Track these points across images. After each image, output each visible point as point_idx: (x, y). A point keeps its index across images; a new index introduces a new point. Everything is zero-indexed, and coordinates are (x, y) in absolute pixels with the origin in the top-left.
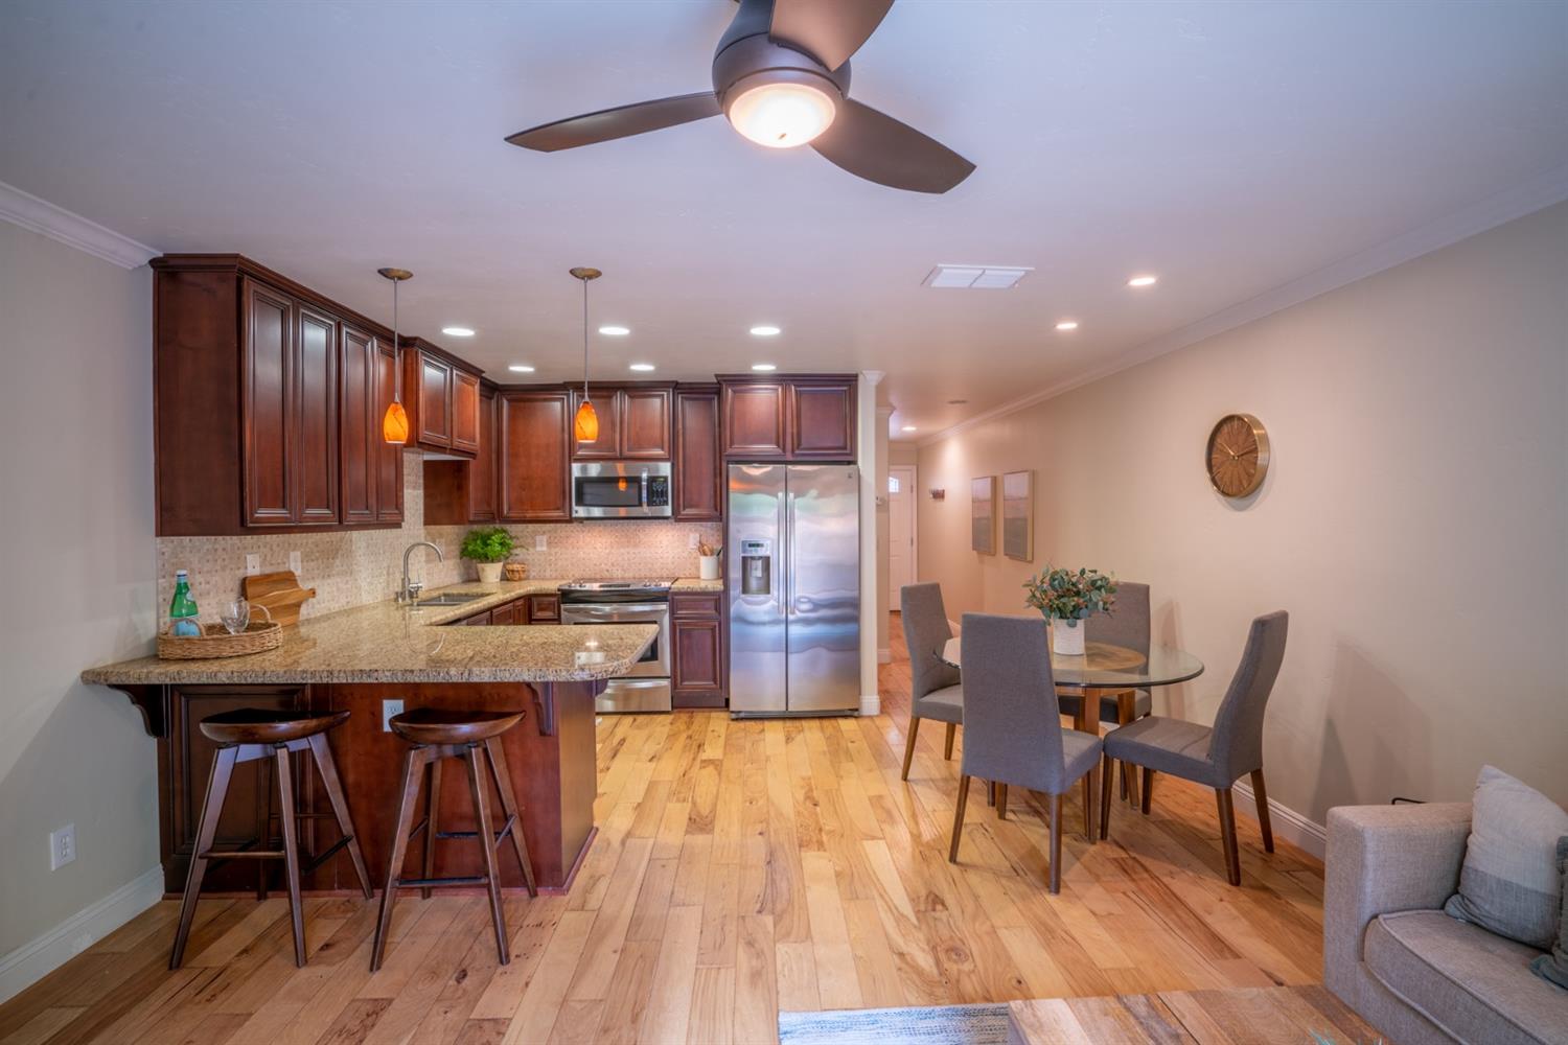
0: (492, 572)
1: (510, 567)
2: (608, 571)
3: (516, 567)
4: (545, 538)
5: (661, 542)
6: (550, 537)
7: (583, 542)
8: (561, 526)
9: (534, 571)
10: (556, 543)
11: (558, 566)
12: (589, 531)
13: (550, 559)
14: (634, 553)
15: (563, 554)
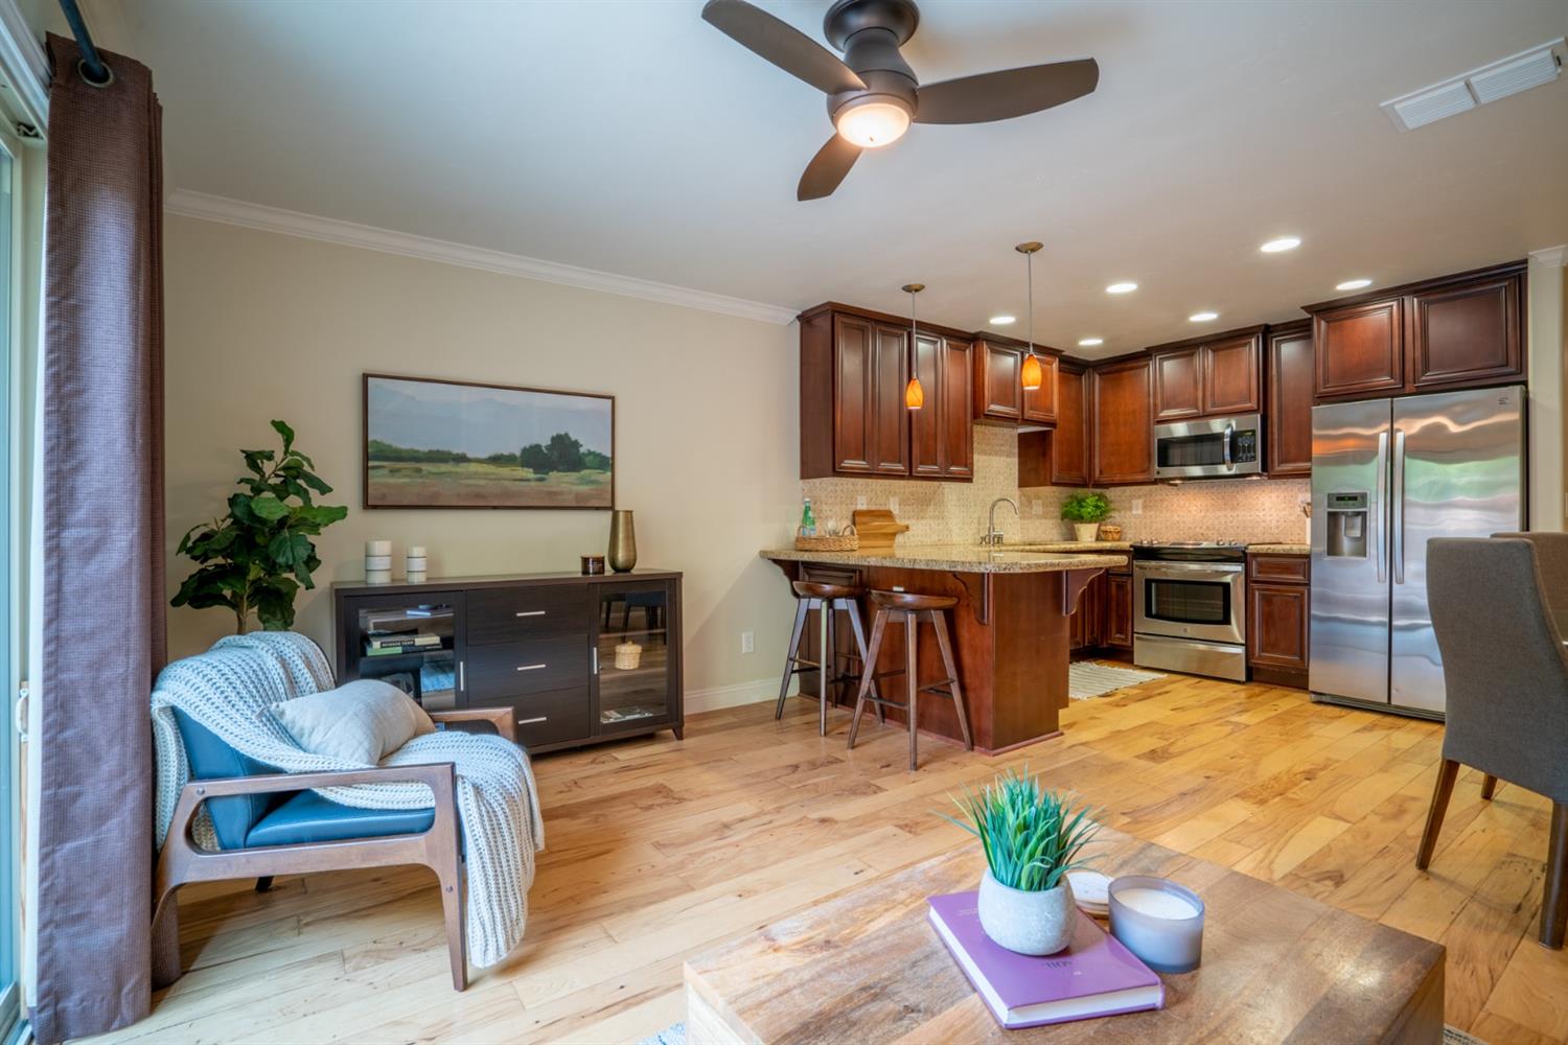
0: (1087, 534)
1: (1103, 528)
3: (1110, 528)
4: (1140, 501)
5: (1263, 504)
6: (1145, 501)
7: (1178, 506)
8: (1156, 489)
9: (1130, 534)
10: (1151, 507)
11: (1153, 529)
12: (1183, 494)
13: (1145, 522)
14: (1231, 516)
15: (1158, 517)
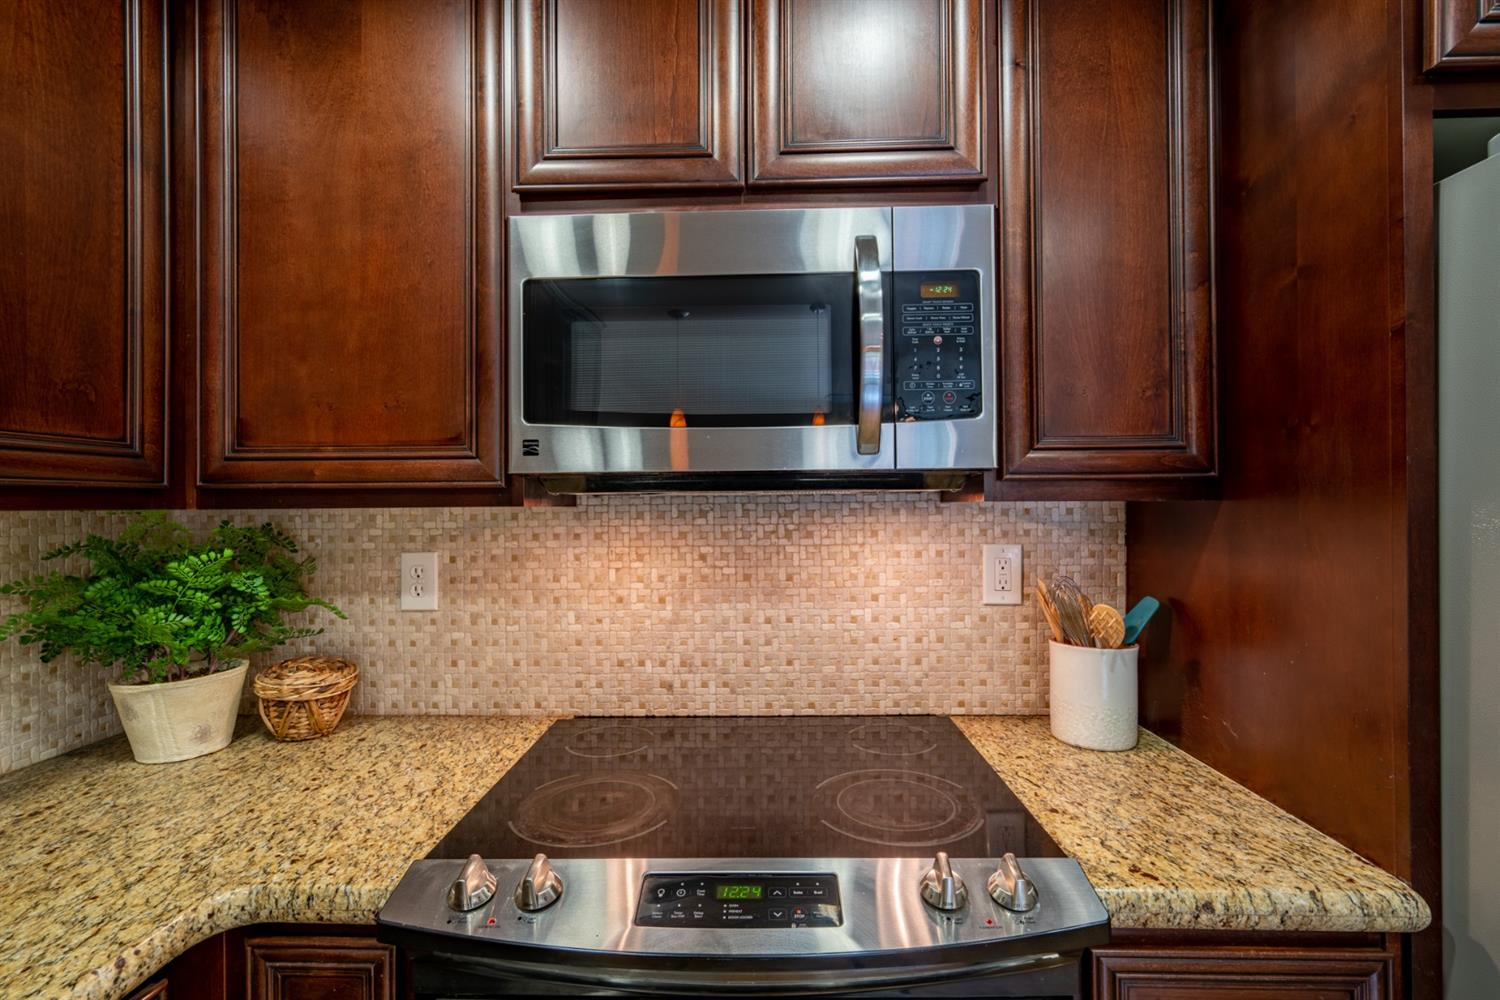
0: (184, 714)
1: (266, 687)
2: (670, 687)
3: (300, 682)
4: (433, 562)
5: (871, 577)
6: (453, 560)
7: (577, 579)
8: (494, 517)
9: (395, 685)
10: (474, 580)
11: (483, 667)
12: (598, 536)
13: (454, 643)
14: (768, 621)
15: (502, 621)
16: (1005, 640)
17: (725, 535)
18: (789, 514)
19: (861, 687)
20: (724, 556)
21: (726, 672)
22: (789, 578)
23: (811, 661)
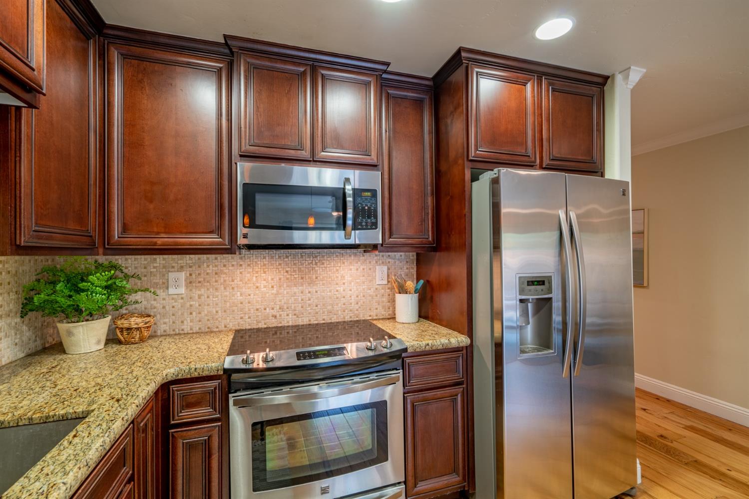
0: (88, 335)
2: (275, 317)
3: (135, 322)
4: (183, 276)
5: (343, 277)
6: (191, 275)
7: (241, 281)
8: (208, 259)
9: (165, 323)
10: (200, 282)
11: (203, 314)
12: (249, 265)
13: (191, 306)
14: (309, 292)
15: (211, 297)
16: (383, 295)
17: (295, 264)
18: (316, 257)
19: (340, 312)
20: (294, 271)
21: (295, 310)
22: (316, 278)
23: (324, 305)
